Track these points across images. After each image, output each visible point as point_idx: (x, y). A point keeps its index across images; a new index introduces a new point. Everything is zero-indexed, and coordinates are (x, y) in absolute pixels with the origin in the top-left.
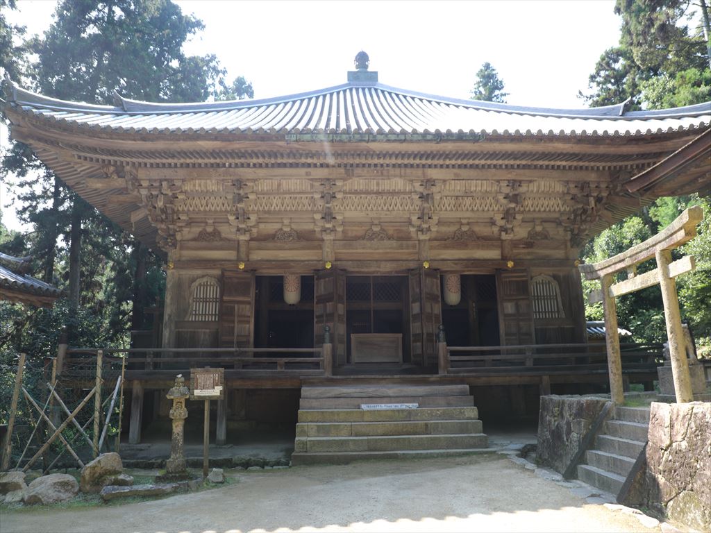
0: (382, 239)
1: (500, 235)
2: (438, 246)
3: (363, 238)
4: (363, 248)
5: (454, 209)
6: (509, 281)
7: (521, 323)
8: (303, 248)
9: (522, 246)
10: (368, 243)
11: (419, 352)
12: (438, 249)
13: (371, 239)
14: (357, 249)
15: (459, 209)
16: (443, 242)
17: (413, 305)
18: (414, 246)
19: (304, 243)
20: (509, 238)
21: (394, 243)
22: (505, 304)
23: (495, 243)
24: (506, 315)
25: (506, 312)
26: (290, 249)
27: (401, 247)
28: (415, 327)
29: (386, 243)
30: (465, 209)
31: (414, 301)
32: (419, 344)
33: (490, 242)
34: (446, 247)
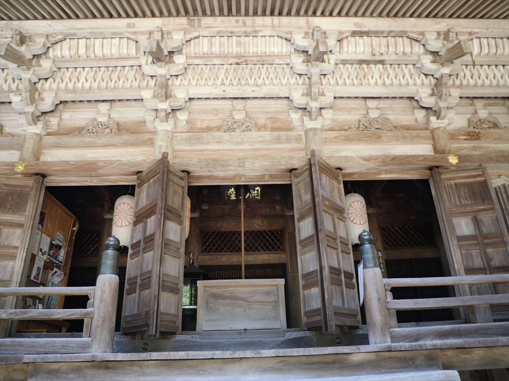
0: (248, 129)
1: (428, 121)
2: (336, 137)
3: (218, 129)
4: (219, 142)
5: (356, 82)
6: (456, 185)
7: (489, 250)
8: (125, 144)
9: (462, 137)
10: (226, 136)
11: (316, 304)
12: (336, 142)
13: (230, 129)
14: (208, 143)
15: (365, 82)
16: (343, 133)
17: (302, 223)
18: (298, 139)
19: (127, 137)
20: (442, 125)
21: (267, 135)
22: (455, 221)
23: (422, 133)
24: (460, 239)
25: (459, 233)
26: (104, 146)
27: (278, 140)
28: (307, 261)
29: (254, 134)
30: (372, 82)
31: (301, 218)
32: (315, 291)
33: (415, 133)
34: (348, 140)
